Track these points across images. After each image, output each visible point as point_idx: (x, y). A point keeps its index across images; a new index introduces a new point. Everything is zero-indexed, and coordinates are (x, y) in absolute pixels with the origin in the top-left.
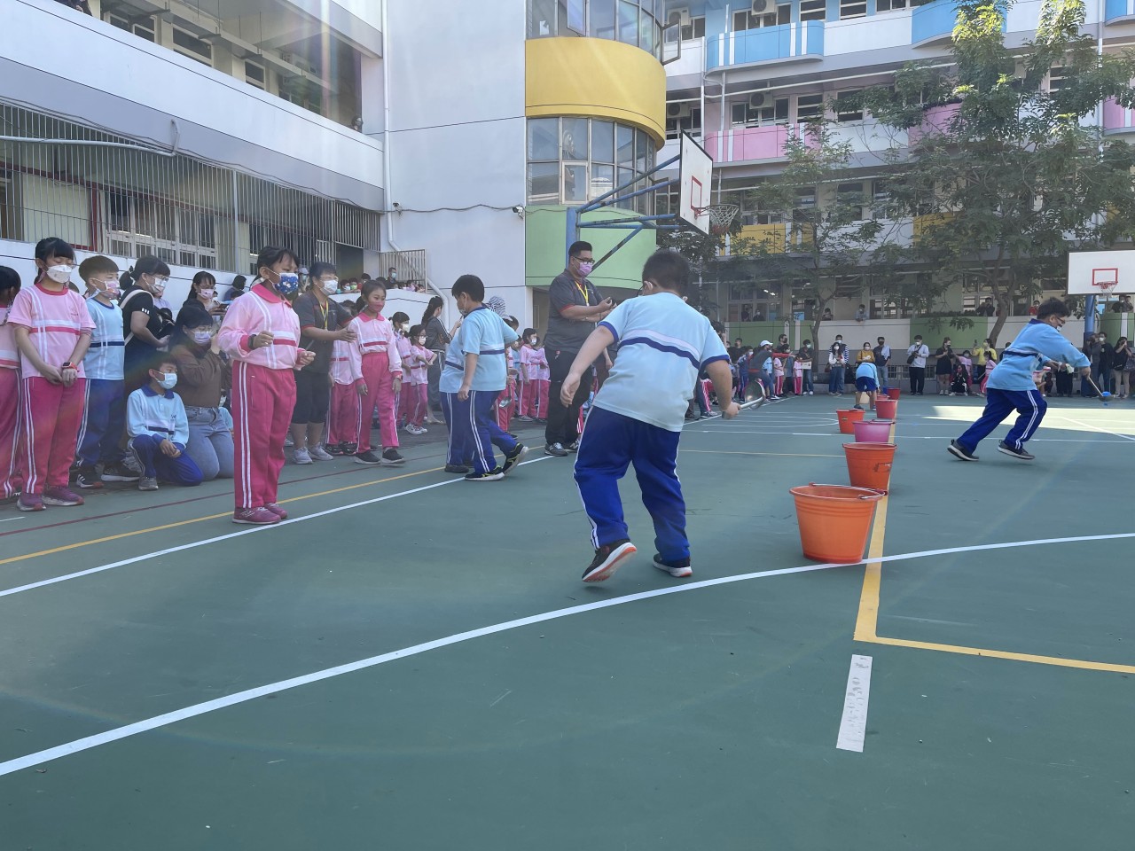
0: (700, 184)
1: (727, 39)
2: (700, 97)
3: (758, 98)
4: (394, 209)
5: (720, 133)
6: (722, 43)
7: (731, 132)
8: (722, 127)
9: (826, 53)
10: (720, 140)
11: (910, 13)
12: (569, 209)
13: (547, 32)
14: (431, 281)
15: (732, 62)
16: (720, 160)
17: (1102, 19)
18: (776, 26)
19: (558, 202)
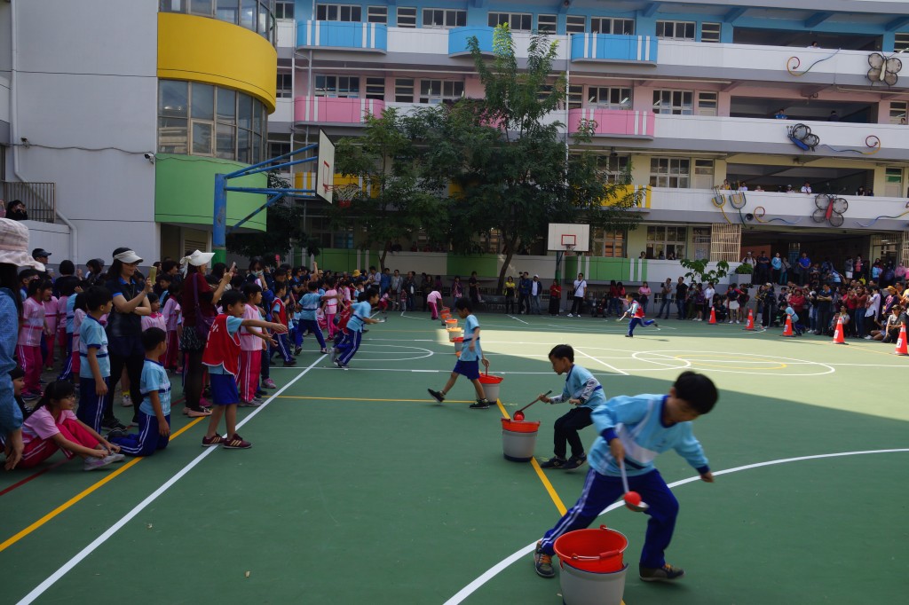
0: (328, 166)
1: (313, 25)
2: (292, 66)
4: (21, 142)
5: (308, 98)
6: (309, 28)
7: (316, 98)
8: (309, 93)
9: (388, 50)
11: (447, 32)
12: (217, 175)
13: (179, 9)
14: (60, 212)
15: (317, 43)
16: (307, 119)
17: (569, 58)
18: (351, 23)
19: (186, 152)
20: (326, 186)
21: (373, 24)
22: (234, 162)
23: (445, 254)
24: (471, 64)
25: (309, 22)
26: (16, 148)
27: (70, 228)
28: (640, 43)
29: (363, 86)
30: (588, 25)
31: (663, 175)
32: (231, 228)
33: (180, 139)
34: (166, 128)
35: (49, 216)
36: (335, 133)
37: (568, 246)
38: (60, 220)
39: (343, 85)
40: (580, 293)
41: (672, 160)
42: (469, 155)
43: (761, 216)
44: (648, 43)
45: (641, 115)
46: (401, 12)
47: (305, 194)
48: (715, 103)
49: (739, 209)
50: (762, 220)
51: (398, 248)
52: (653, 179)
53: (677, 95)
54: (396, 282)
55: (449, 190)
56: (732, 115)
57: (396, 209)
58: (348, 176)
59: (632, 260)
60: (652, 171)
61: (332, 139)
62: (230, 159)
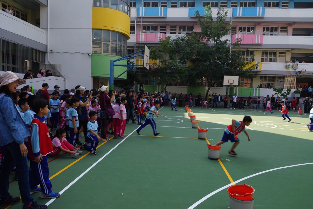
0: (147, 57)
2: (135, 23)
4: (50, 51)
6: (141, 10)
7: (143, 34)
8: (141, 32)
9: (168, 16)
10: (140, 35)
11: (188, 9)
12: (111, 61)
13: (99, 6)
14: (62, 73)
15: (144, 15)
16: (140, 41)
17: (231, 16)
18: (155, 7)
19: (101, 53)
20: (147, 64)
21: (162, 8)
22: (116, 56)
23: (187, 87)
24: (196, 20)
25: (141, 8)
26: (48, 53)
27: (65, 79)
28: (258, 10)
29: (159, 29)
30: (239, 4)
31: (266, 58)
32: (115, 78)
33: (99, 49)
34: (94, 45)
35: (58, 75)
36: (150, 45)
37: (231, 84)
38: (62, 76)
39: (152, 29)
40: (235, 100)
41: (270, 52)
42: (196, 52)
43: (304, 72)
44: (261, 10)
45: (258, 36)
46: (172, 3)
47: (139, 66)
48: (286, 31)
49: (296, 70)
50: (305, 74)
51: (170, 85)
52: (262, 59)
53: (272, 29)
54: (170, 96)
55: (188, 64)
56: (293, 35)
57: (170, 71)
58: (154, 60)
59: (255, 89)
60: (262, 56)
61: (149, 47)
62: (115, 55)
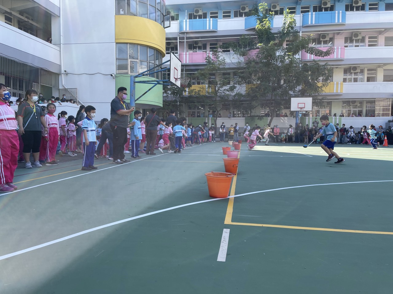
0: (177, 70)
1: (186, 22)
2: (177, 40)
3: (196, 43)
4: (64, 73)
5: (184, 53)
6: (184, 23)
7: (188, 53)
8: (185, 51)
9: (218, 29)
10: (184, 55)
11: (245, 19)
13: (123, 13)
15: (188, 29)
16: (184, 62)
17: (301, 25)
18: (202, 19)
19: (127, 73)
20: (176, 79)
21: (211, 19)
25: (184, 21)
26: (63, 75)
28: (337, 14)
29: (208, 47)
30: (312, 9)
31: (350, 77)
37: (301, 108)
38: (80, 103)
44: (341, 14)
45: (337, 49)
46: (224, 13)
48: (376, 41)
52: (345, 80)
56: (386, 45)
60: (344, 76)
